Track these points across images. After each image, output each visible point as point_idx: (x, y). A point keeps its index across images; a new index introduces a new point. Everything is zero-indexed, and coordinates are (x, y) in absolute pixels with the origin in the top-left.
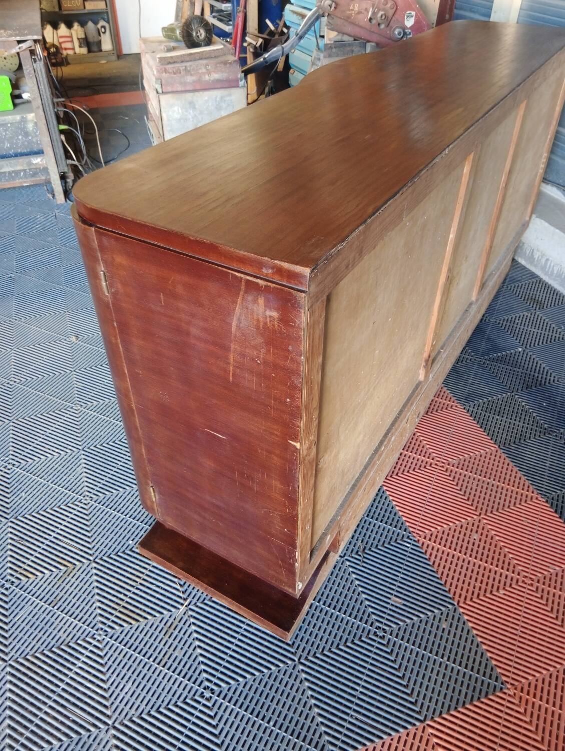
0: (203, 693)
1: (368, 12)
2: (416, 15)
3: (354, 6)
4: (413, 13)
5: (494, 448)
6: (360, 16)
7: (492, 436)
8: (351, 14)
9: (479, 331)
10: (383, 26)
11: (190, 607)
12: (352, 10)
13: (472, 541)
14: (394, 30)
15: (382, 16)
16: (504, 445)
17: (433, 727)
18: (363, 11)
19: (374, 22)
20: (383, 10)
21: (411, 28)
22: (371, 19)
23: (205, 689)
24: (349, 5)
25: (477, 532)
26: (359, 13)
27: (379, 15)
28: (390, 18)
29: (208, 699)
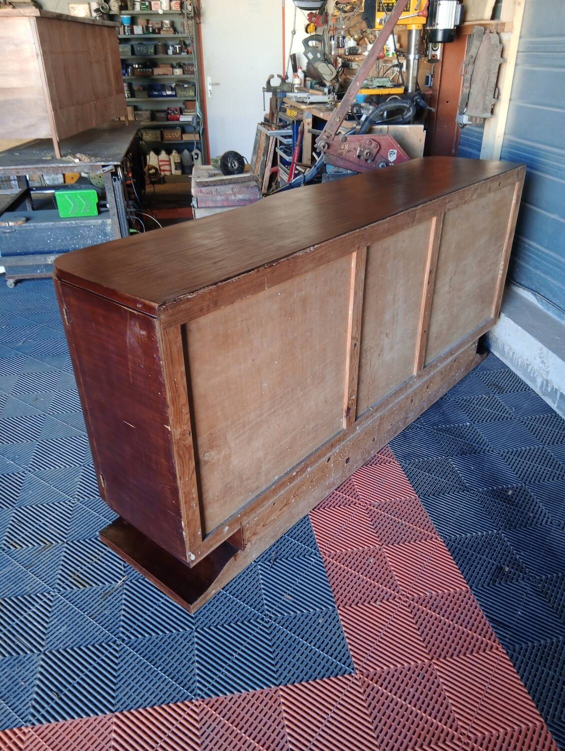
0: (116, 641)
1: (356, 150)
2: (398, 152)
3: (344, 146)
4: (395, 151)
5: (414, 496)
6: (350, 154)
7: (416, 487)
8: (342, 153)
9: (437, 406)
10: (369, 161)
11: (127, 582)
12: (343, 149)
13: (367, 563)
14: (379, 164)
15: (367, 154)
16: (424, 496)
17: (284, 691)
18: (352, 150)
19: (362, 158)
20: (368, 149)
21: (394, 162)
22: (359, 157)
23: (118, 638)
24: (340, 145)
25: (374, 557)
26: (349, 151)
27: (365, 153)
28: (374, 155)
29: (118, 646)
